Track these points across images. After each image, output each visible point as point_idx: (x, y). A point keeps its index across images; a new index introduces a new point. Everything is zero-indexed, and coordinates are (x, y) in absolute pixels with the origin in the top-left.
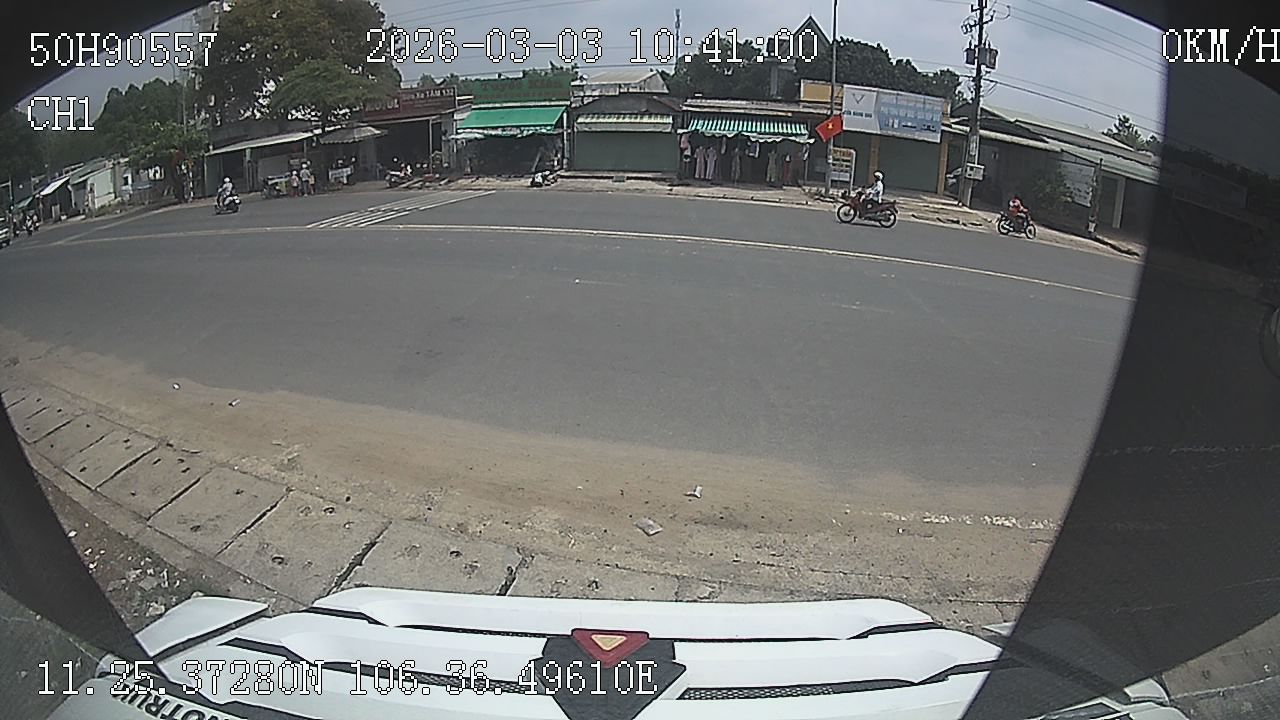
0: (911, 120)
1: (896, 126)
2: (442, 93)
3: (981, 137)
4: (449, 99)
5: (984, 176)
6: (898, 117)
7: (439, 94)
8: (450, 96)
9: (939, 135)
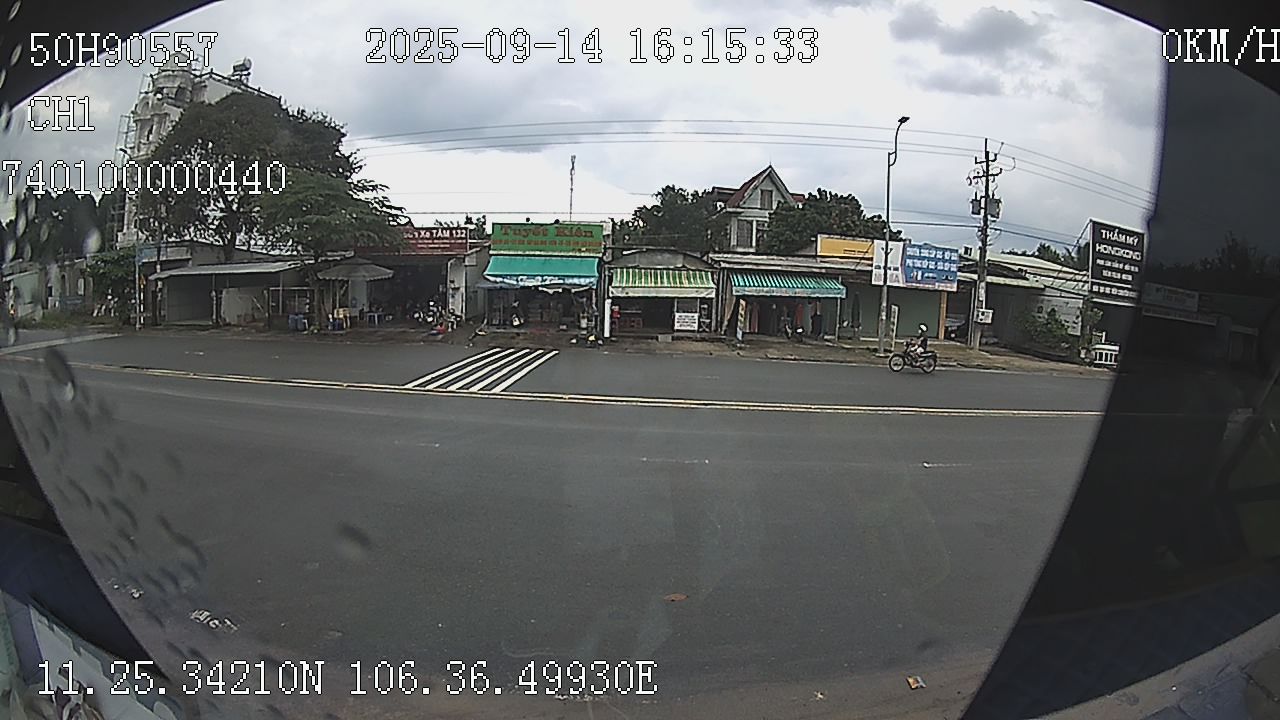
0: (931, 271)
1: (919, 278)
2: (451, 234)
3: (987, 283)
4: (460, 241)
5: (992, 319)
6: (920, 269)
7: (447, 234)
8: (461, 238)
9: (955, 285)
